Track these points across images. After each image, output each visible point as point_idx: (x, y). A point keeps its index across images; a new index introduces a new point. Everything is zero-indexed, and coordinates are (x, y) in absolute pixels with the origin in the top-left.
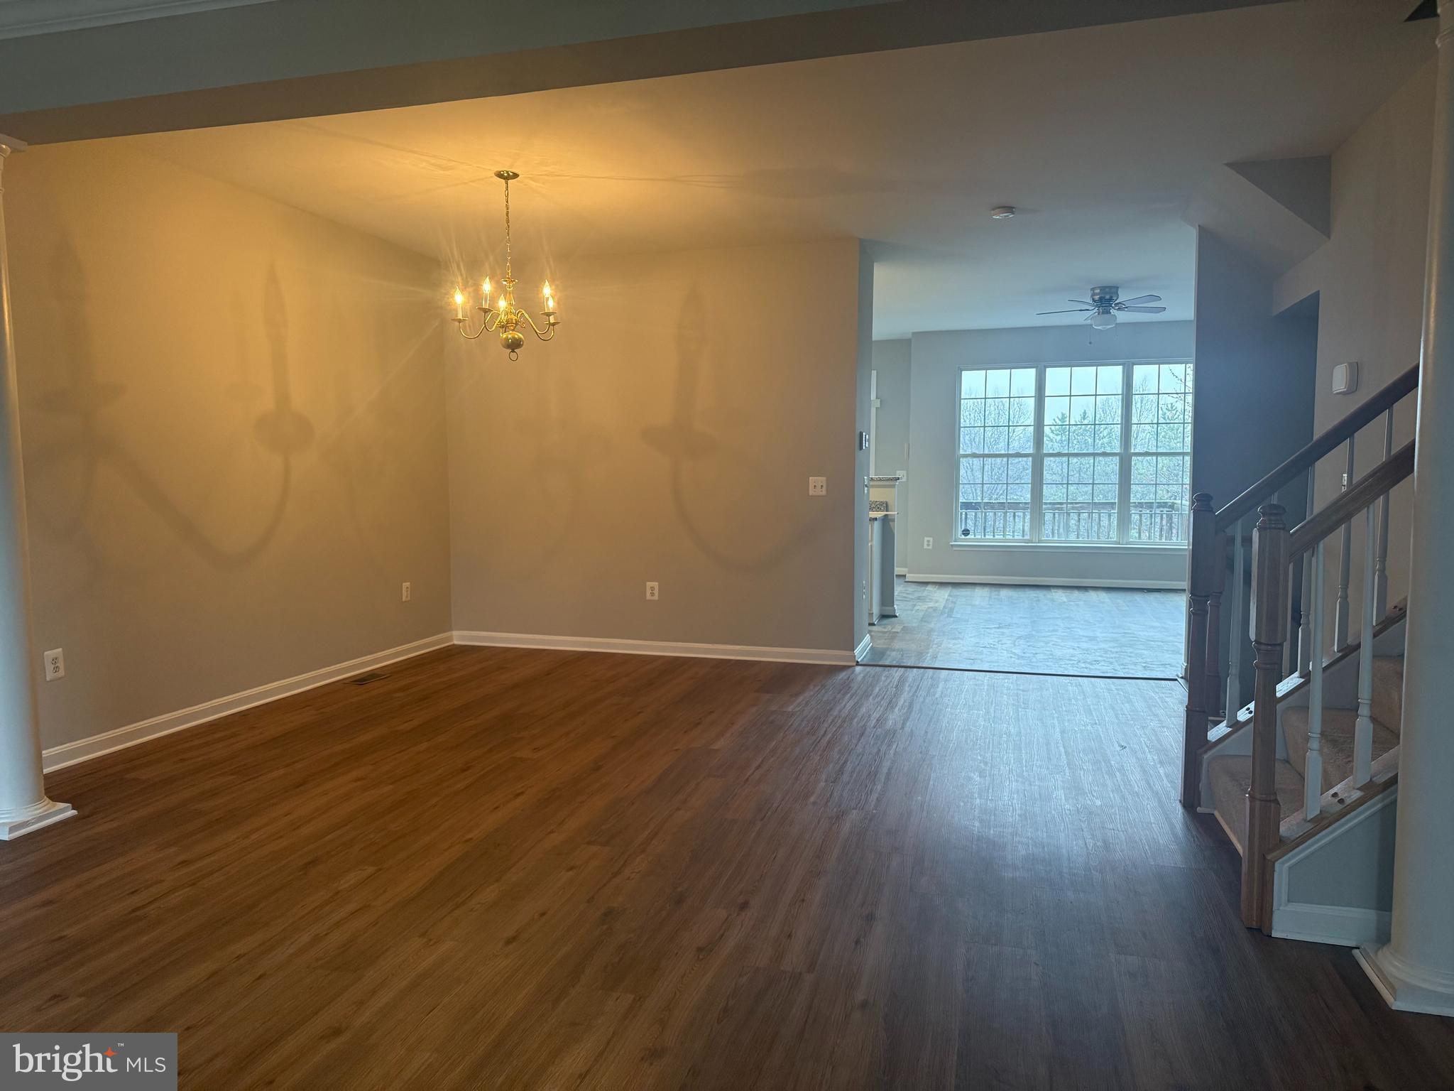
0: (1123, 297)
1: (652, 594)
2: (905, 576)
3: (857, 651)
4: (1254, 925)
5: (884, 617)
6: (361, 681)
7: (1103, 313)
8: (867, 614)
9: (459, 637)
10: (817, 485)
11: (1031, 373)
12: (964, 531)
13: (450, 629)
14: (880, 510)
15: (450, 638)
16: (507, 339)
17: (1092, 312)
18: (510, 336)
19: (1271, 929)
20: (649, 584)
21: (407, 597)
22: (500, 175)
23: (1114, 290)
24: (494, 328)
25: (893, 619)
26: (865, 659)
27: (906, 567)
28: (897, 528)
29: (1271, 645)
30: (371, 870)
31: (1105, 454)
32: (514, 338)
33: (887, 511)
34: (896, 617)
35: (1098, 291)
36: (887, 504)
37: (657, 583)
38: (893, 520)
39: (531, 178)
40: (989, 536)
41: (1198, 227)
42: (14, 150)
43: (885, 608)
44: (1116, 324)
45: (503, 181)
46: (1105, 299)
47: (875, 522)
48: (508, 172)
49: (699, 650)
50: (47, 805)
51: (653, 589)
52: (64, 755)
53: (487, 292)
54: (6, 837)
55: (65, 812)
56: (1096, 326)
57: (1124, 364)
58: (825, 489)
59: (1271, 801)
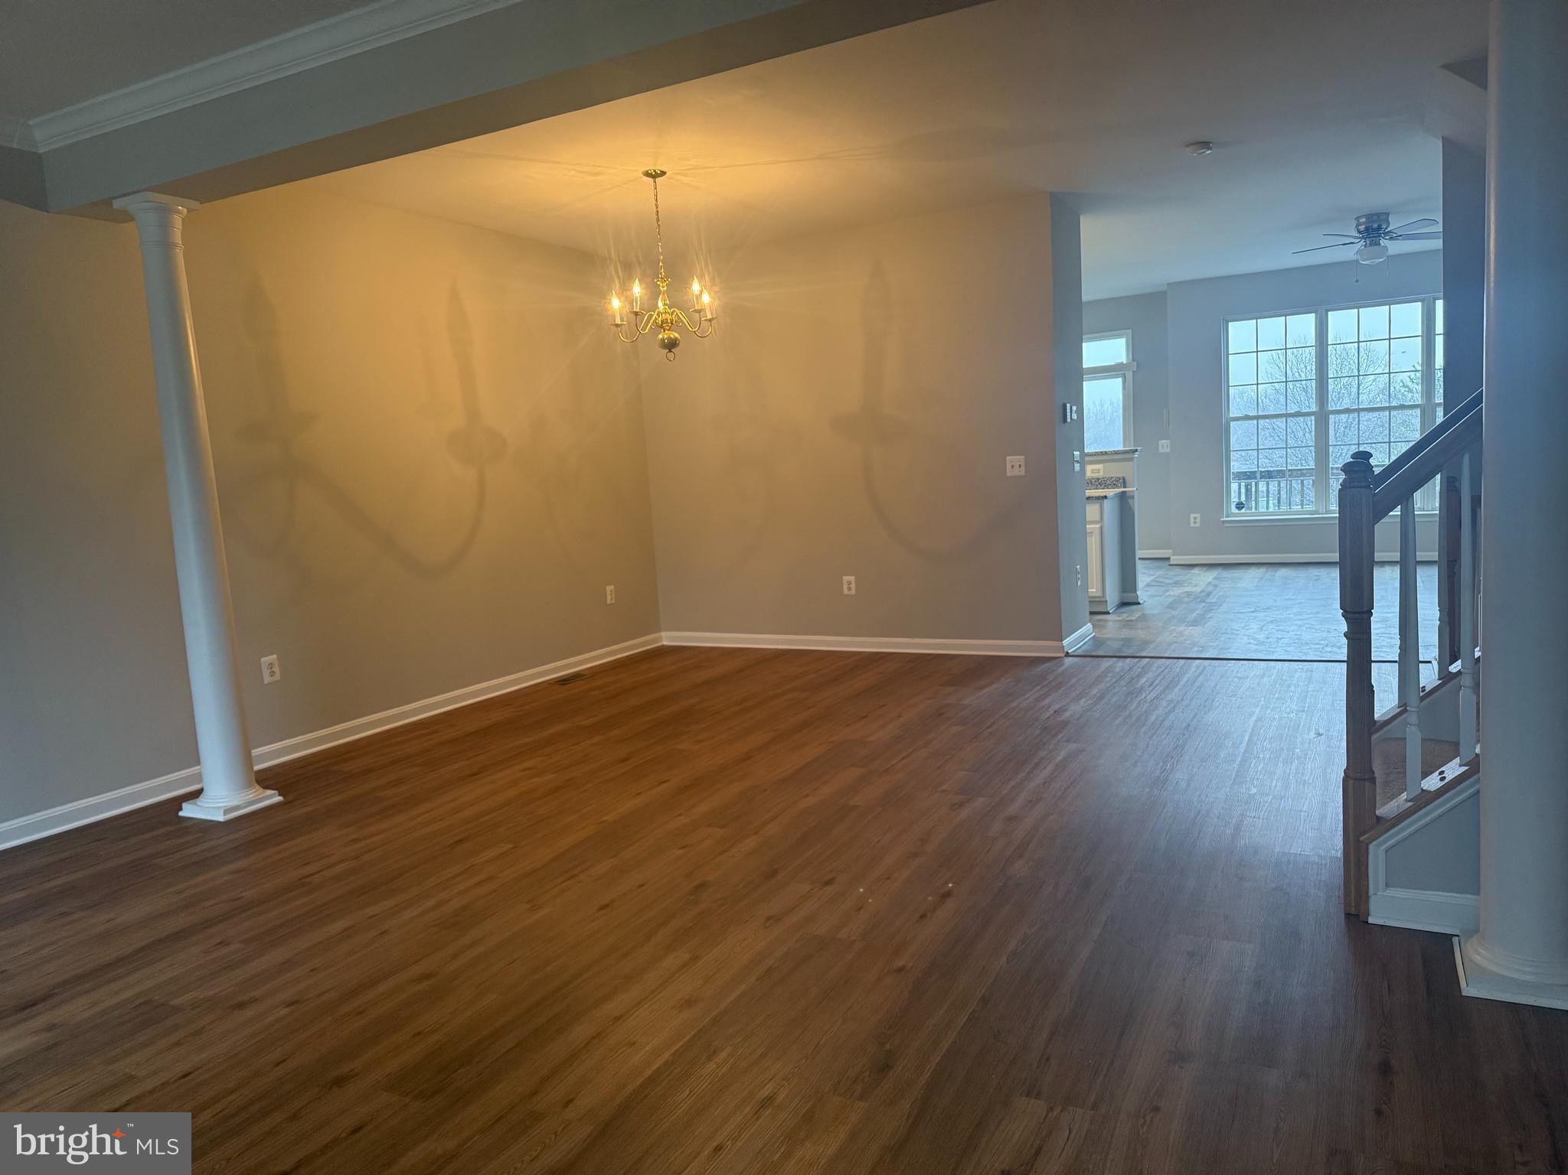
0: (1394, 224)
1: (849, 589)
2: (1168, 559)
3: (1065, 642)
4: (1353, 911)
5: (1124, 604)
6: (564, 681)
7: (1371, 245)
8: (1088, 603)
9: (668, 638)
10: (1015, 465)
11: (1310, 319)
12: (1237, 504)
13: (660, 630)
14: (1117, 487)
15: (659, 639)
16: (663, 340)
17: (1358, 246)
18: (666, 336)
19: (1368, 915)
20: (846, 578)
21: (611, 599)
22: (647, 174)
23: (1384, 217)
24: (647, 331)
25: (1134, 607)
26: (1078, 651)
27: (1170, 549)
28: (1137, 506)
29: (1359, 613)
30: (508, 846)
31: (1402, 407)
32: (670, 338)
33: (1124, 487)
34: (1139, 604)
35: (1363, 220)
36: (1124, 479)
37: (853, 577)
38: (1133, 497)
39: (680, 174)
41: (1441, 139)
42: (189, 211)
43: (1126, 595)
44: (1388, 257)
45: (651, 180)
46: (1373, 229)
47: (1105, 500)
48: (655, 171)
49: (899, 645)
50: (256, 792)
51: (849, 583)
52: (273, 754)
53: (637, 295)
54: (221, 818)
55: (273, 798)
56: (1364, 260)
57: (1424, 299)
58: (1023, 468)
59: (1364, 780)
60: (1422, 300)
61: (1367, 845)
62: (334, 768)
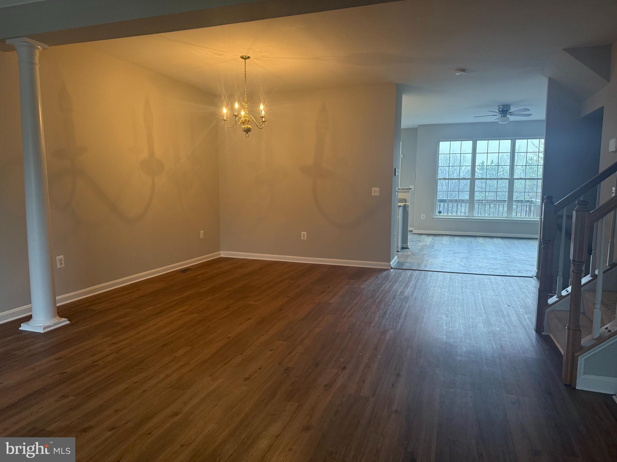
0: (512, 109)
1: (304, 237)
2: (412, 231)
3: (391, 263)
4: (568, 384)
5: (403, 248)
6: (184, 271)
7: (503, 116)
8: (396, 247)
9: (223, 254)
10: (375, 191)
11: (470, 143)
12: (439, 212)
13: (220, 251)
14: (403, 202)
15: (220, 254)
17: (498, 116)
18: (246, 127)
19: (575, 385)
20: (303, 233)
21: (202, 237)
22: (242, 57)
23: (508, 106)
24: (239, 123)
25: (407, 249)
26: (395, 266)
27: (413, 227)
28: (410, 210)
30: (189, 348)
31: (502, 179)
32: (248, 128)
33: (405, 203)
34: (409, 248)
35: (501, 107)
36: (405, 200)
37: (306, 233)
38: (408, 207)
39: (255, 59)
40: (450, 214)
41: (548, 78)
42: (43, 49)
43: (404, 245)
44: (509, 121)
45: (244, 60)
46: (504, 110)
47: (400, 207)
48: (245, 56)
49: (323, 261)
50: (57, 319)
51: (304, 235)
52: (65, 299)
53: (236, 108)
54: (42, 331)
55: (65, 322)
56: (500, 122)
57: (512, 139)
58: (379, 192)
59: (577, 330)
60: (511, 139)
61: (578, 357)
62: (91, 308)
